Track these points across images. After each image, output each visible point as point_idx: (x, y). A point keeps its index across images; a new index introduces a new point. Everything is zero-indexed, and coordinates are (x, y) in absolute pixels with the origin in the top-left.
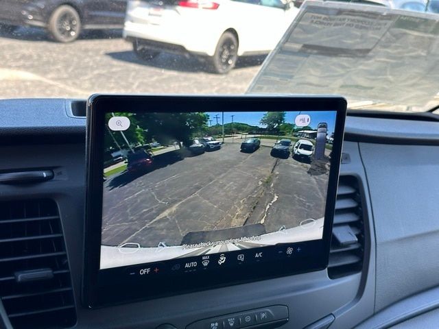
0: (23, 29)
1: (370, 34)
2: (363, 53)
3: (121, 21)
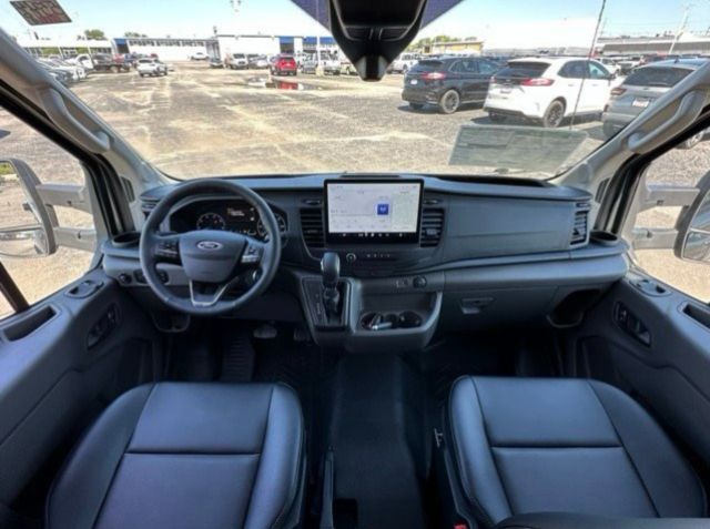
0: (426, 106)
1: (502, 138)
2: (504, 147)
3: (484, 97)
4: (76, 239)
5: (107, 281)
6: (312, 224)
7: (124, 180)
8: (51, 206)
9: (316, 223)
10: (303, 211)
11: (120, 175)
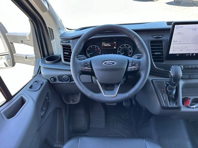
4: (25, 59)
5: (45, 81)
6: (157, 49)
7: (49, 28)
8: (12, 43)
9: (160, 49)
10: (152, 42)
11: (47, 26)
